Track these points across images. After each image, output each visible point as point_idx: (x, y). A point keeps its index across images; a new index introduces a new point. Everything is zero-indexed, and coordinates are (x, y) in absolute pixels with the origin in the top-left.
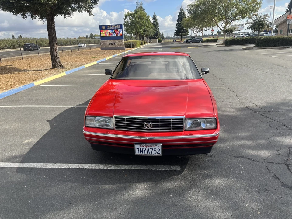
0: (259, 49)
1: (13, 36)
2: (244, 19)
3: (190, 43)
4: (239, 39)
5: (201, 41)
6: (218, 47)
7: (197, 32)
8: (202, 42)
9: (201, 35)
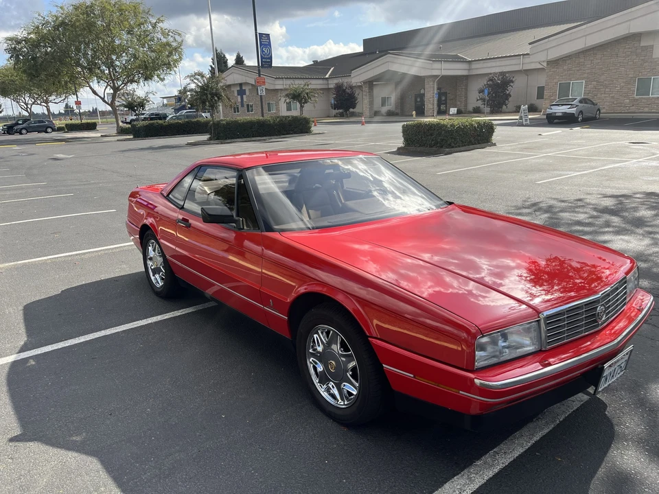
0: (222, 143)
2: (150, 82)
3: (21, 134)
4: (162, 124)
5: (50, 127)
6: (118, 140)
7: (29, 106)
8: (54, 130)
9: (46, 113)
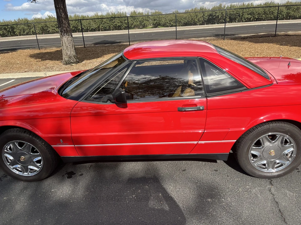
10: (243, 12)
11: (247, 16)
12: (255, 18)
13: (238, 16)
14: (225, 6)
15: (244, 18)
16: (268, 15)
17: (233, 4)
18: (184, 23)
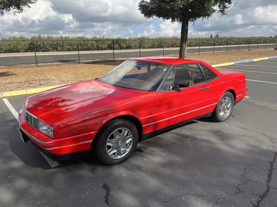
1: (211, 36)
10: (63, 43)
11: (67, 47)
12: (74, 48)
13: (59, 46)
14: (44, 37)
15: (65, 48)
16: (83, 46)
17: (50, 36)
18: (6, 50)
